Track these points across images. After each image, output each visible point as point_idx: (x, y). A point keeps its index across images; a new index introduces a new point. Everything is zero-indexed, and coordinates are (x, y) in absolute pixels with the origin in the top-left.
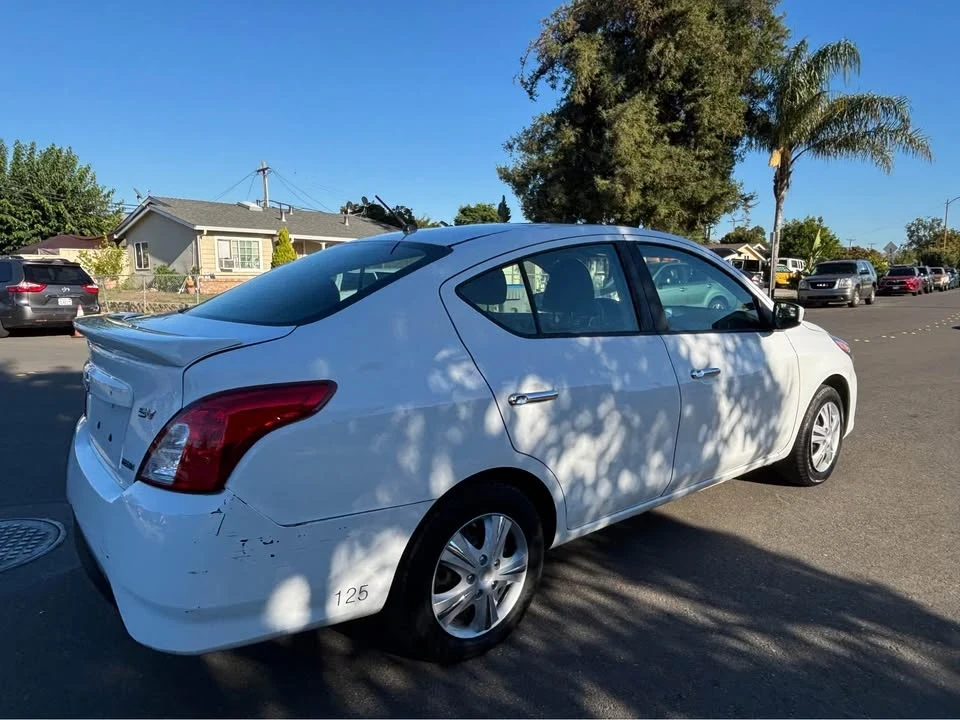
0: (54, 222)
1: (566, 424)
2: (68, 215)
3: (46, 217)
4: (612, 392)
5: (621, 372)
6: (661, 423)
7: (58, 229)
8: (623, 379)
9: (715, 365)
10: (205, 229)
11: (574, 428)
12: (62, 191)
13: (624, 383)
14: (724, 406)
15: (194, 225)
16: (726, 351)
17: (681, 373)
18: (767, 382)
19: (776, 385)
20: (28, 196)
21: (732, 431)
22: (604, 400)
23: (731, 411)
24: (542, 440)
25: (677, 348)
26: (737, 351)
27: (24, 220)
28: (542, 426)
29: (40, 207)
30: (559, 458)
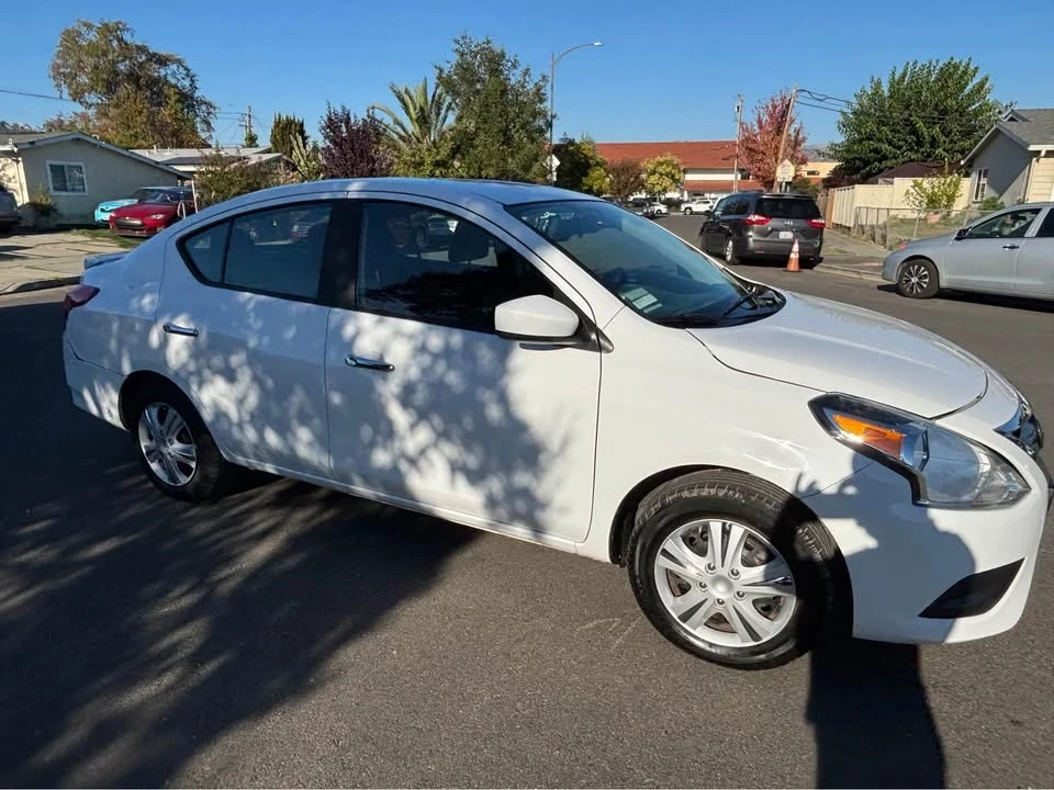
0: (927, 148)
1: (202, 361)
2: (943, 138)
3: (920, 143)
4: (247, 349)
5: (262, 333)
6: (298, 398)
7: (929, 156)
8: (261, 341)
9: (388, 360)
10: (1044, 148)
11: (210, 367)
12: (944, 112)
13: (260, 344)
14: (399, 416)
15: (1029, 145)
16: (423, 349)
17: (332, 354)
18: (494, 413)
19: (518, 427)
20: (908, 122)
21: (423, 452)
22: (237, 353)
23: (413, 426)
24: (184, 366)
25: (341, 326)
26: (447, 353)
27: (900, 148)
28: (184, 355)
29: (914, 132)
30: (200, 387)
